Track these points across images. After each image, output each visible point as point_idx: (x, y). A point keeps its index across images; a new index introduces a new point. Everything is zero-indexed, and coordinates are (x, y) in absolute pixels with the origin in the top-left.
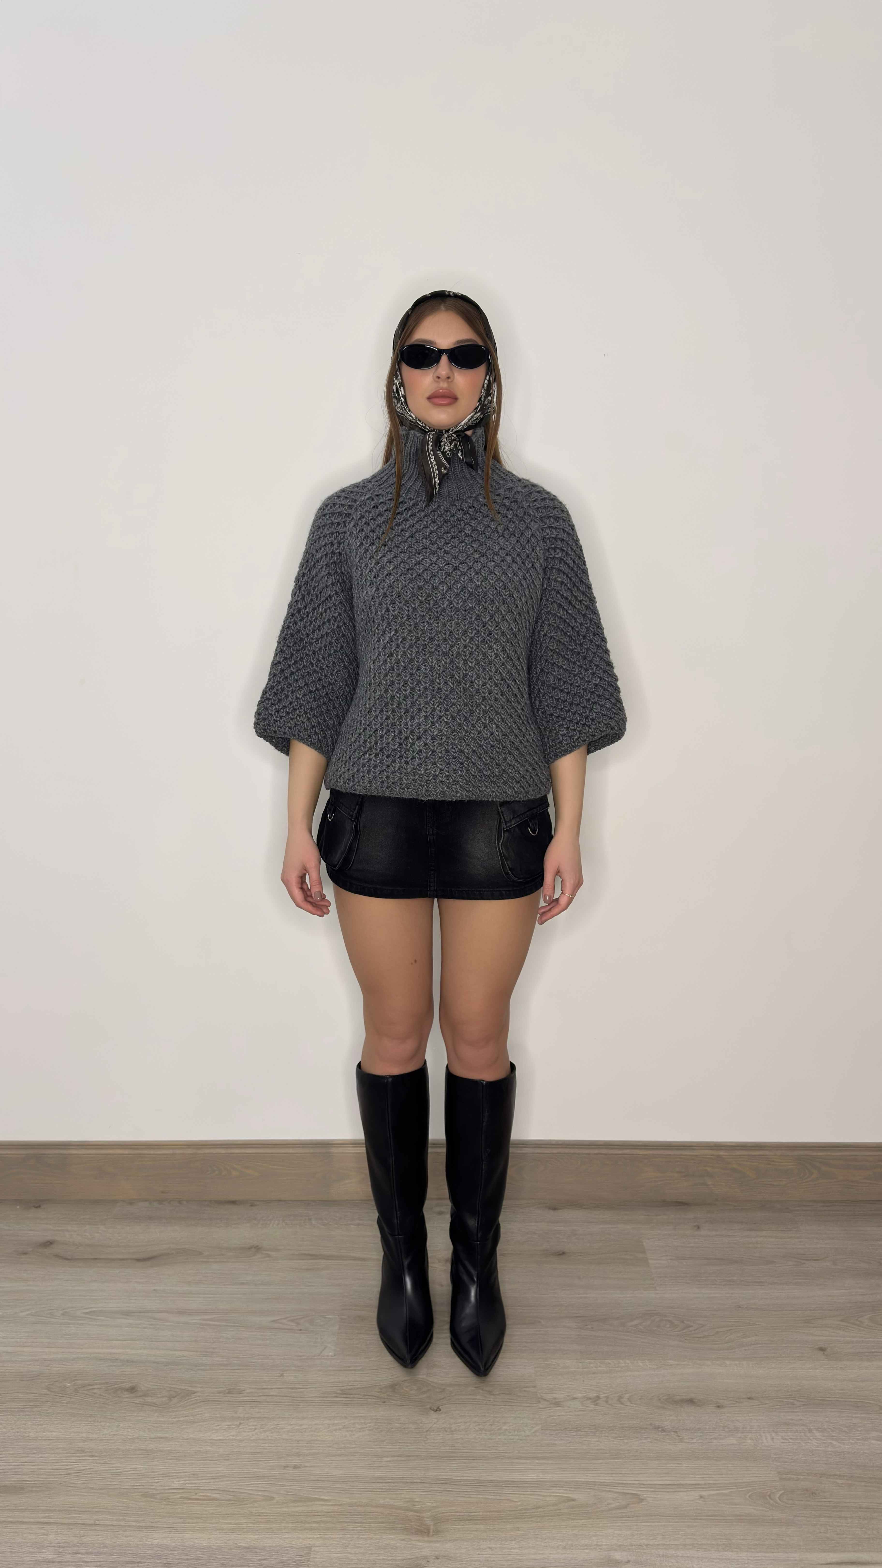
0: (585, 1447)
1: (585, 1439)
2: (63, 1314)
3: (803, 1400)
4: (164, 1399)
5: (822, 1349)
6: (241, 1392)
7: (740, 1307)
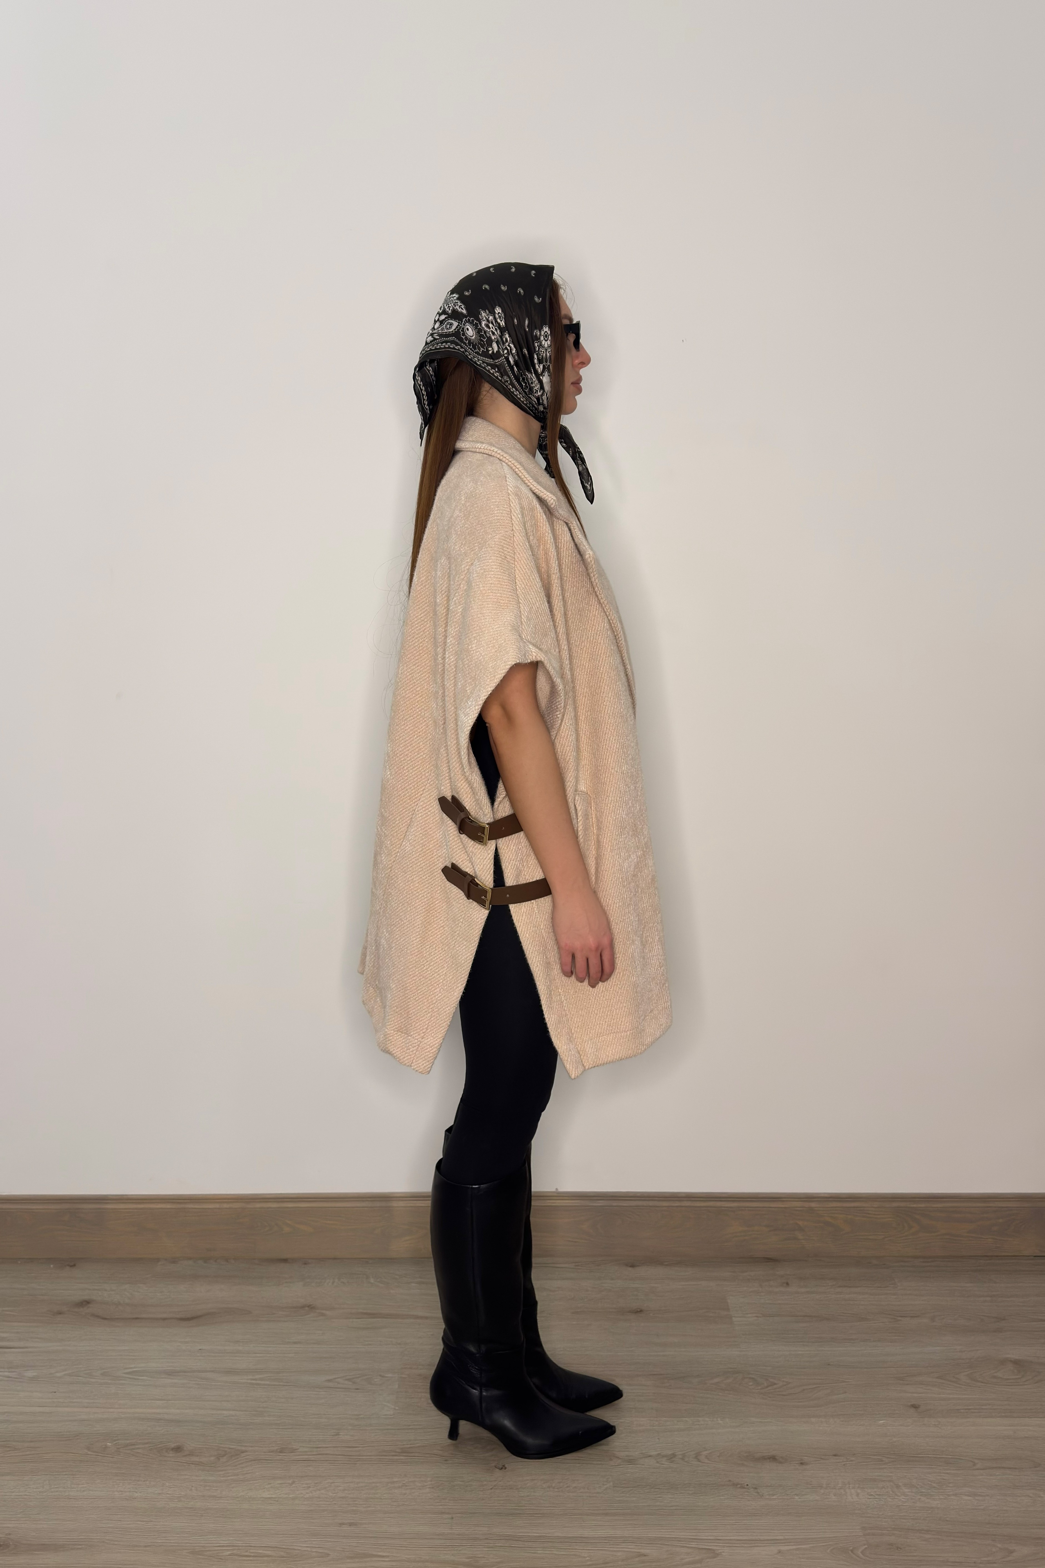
0: (658, 1503)
1: (659, 1496)
2: (102, 1374)
3: (892, 1457)
4: (212, 1458)
5: (915, 1407)
6: (293, 1451)
7: (829, 1365)
